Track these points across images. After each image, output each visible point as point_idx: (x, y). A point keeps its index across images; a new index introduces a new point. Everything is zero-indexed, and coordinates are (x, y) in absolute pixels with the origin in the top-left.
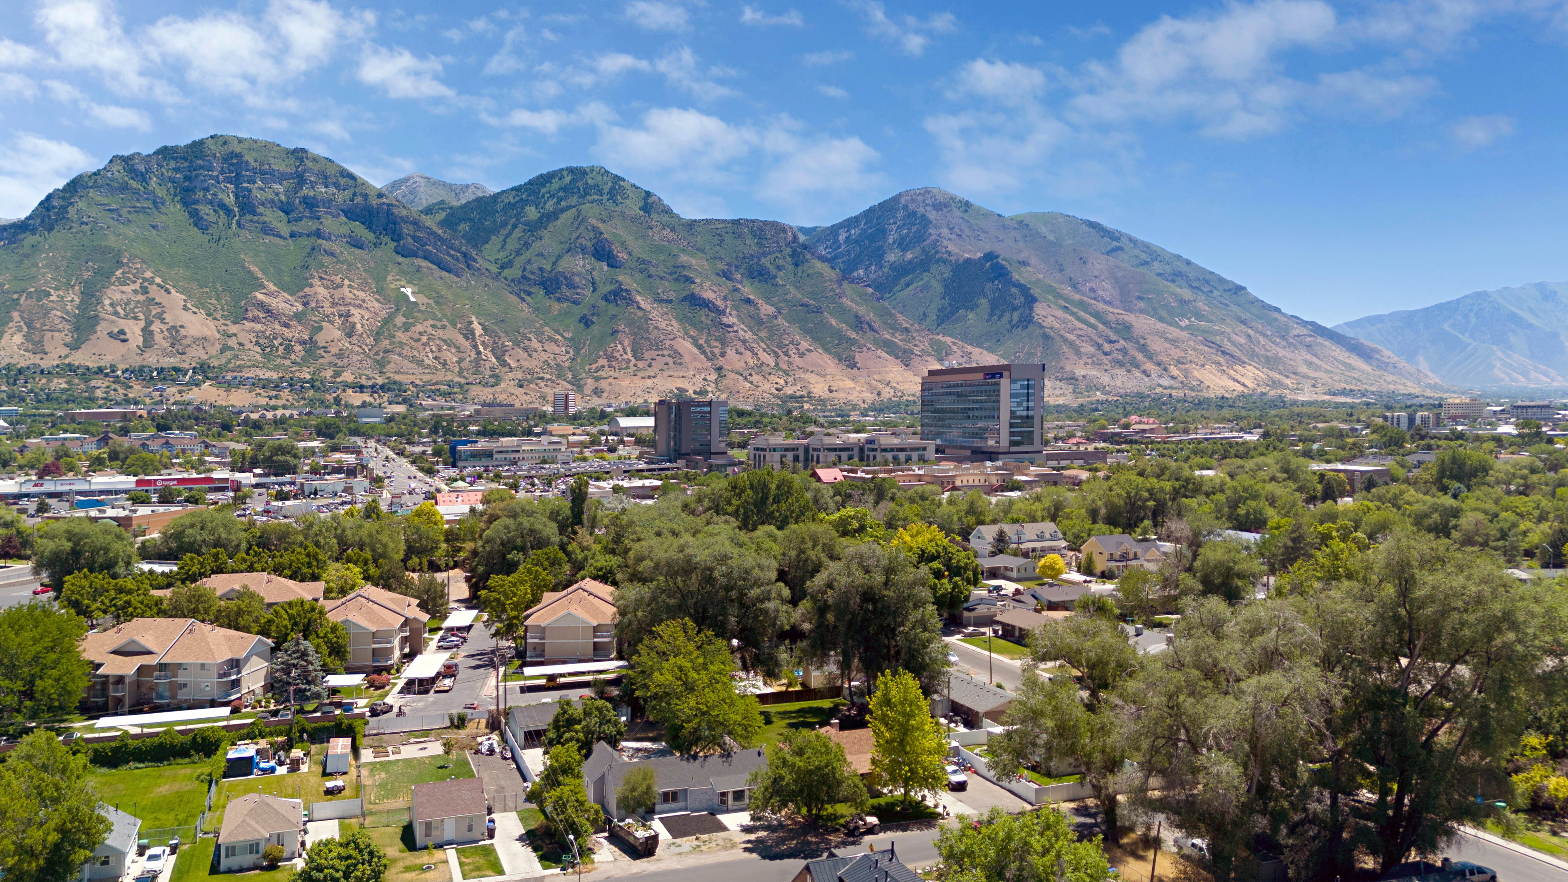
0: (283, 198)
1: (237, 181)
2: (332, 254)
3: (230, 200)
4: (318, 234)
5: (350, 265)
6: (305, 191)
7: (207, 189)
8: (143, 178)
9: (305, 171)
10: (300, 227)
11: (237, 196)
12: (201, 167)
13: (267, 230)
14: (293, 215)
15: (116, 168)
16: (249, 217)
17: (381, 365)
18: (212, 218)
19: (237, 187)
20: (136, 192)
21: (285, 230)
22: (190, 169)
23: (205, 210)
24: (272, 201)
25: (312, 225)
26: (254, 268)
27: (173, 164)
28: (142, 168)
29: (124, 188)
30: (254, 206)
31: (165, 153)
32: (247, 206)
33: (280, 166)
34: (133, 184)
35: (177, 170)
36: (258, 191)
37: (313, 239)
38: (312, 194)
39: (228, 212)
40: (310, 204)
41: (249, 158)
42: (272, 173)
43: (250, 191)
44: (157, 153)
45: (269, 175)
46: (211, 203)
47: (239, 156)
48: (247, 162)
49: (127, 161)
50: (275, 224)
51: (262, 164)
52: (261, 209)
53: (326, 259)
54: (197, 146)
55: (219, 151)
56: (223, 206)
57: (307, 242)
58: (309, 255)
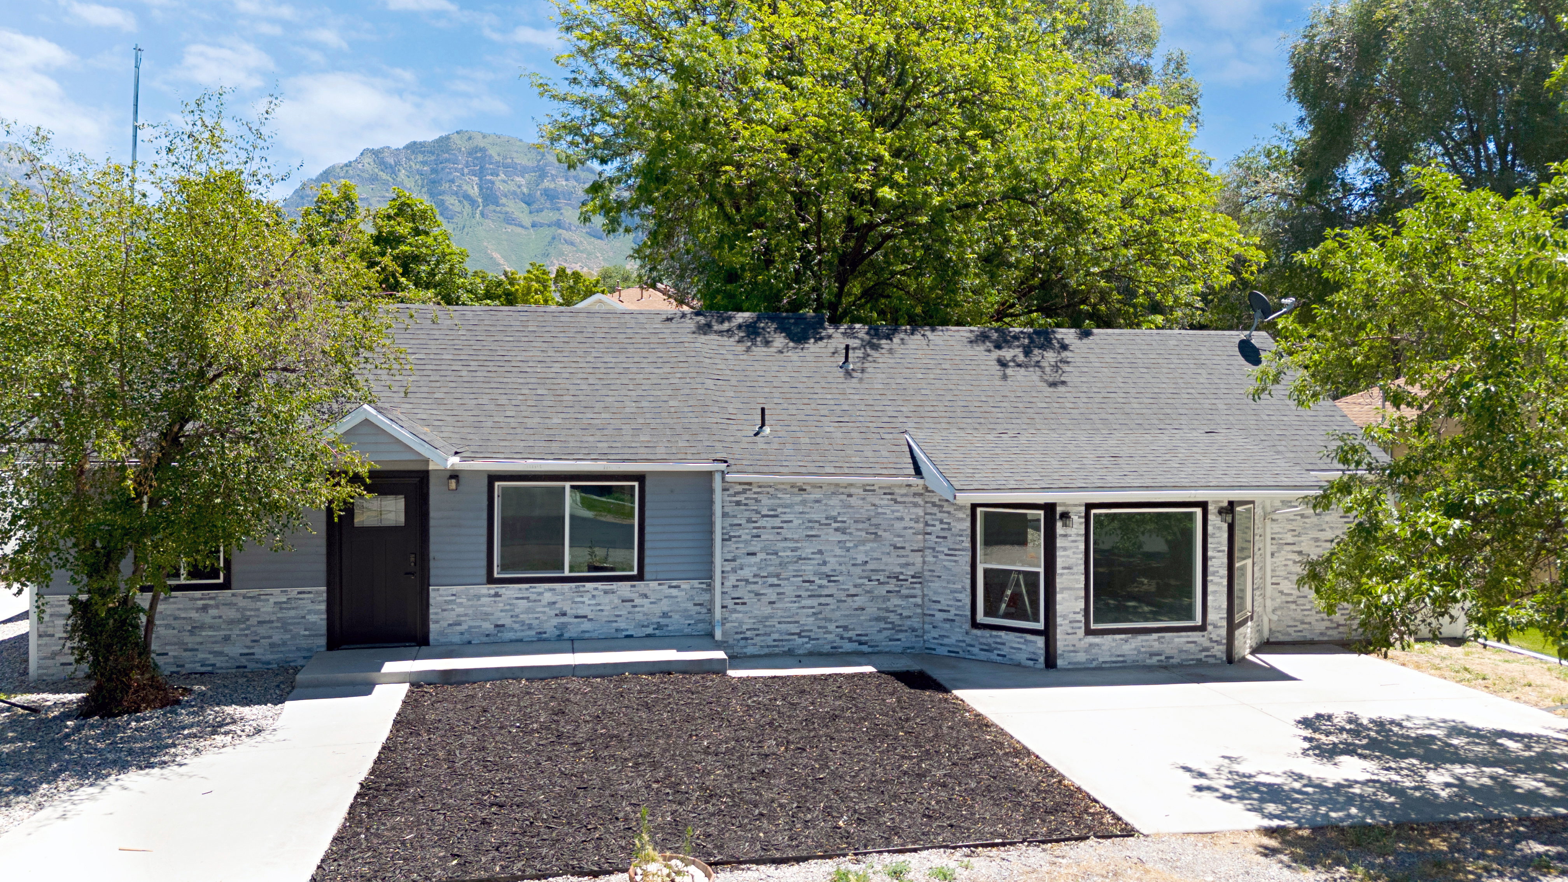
0: (525, 190)
1: (481, 174)
2: (572, 244)
3: (474, 191)
4: (559, 224)
5: (589, 254)
6: (547, 184)
7: (452, 181)
8: (392, 170)
9: (546, 165)
10: (537, 219)
11: (481, 188)
12: (447, 161)
13: (509, 220)
14: (535, 206)
15: (368, 159)
16: (492, 207)
18: (457, 208)
19: (481, 179)
20: (385, 183)
21: (527, 220)
22: (438, 162)
23: (451, 201)
24: (514, 193)
25: (553, 216)
26: (496, 255)
27: (420, 158)
28: (391, 161)
29: (374, 179)
30: (497, 197)
31: (414, 148)
32: (490, 197)
33: (522, 160)
34: (384, 176)
35: (424, 163)
36: (501, 184)
37: (553, 228)
38: (552, 186)
39: (473, 202)
40: (551, 196)
41: (492, 152)
42: (514, 166)
43: (493, 183)
44: (407, 147)
45: (511, 169)
46: (456, 194)
47: (483, 150)
48: (491, 156)
49: (376, 154)
50: (517, 214)
51: (505, 158)
52: (504, 200)
53: (566, 248)
54: (444, 141)
55: (464, 146)
56: (467, 197)
57: (548, 232)
58: (550, 243)
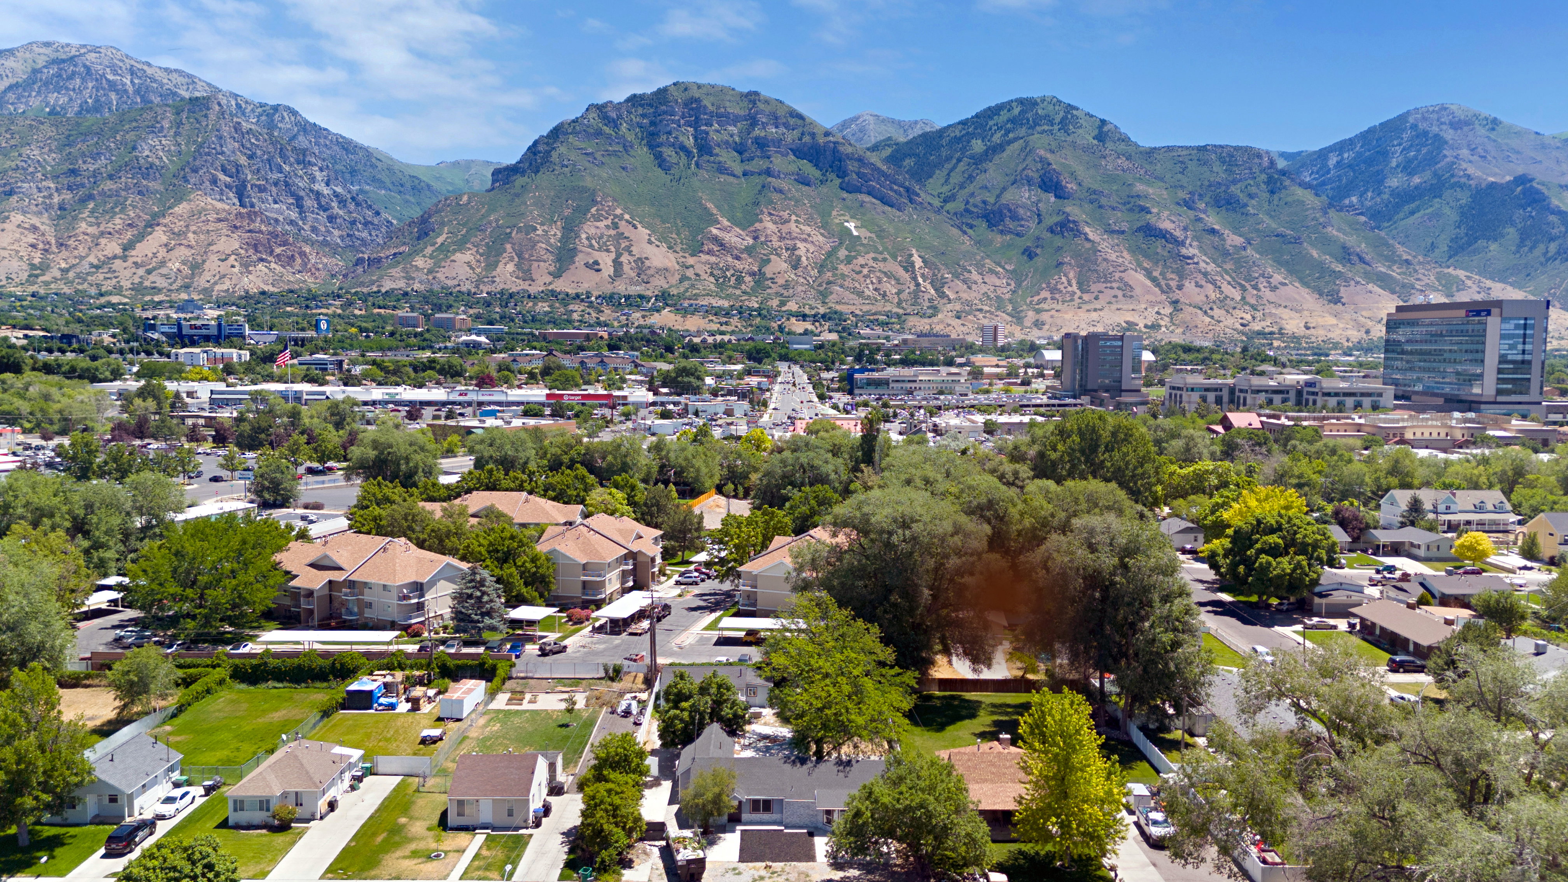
0: (737, 139)
1: (696, 125)
2: (781, 191)
3: (690, 142)
4: (768, 173)
5: (797, 201)
6: (757, 132)
7: (669, 133)
8: (614, 124)
9: (757, 113)
10: (750, 167)
11: (696, 138)
12: (665, 113)
13: (722, 169)
14: (746, 155)
15: (593, 115)
16: (706, 158)
17: (823, 296)
18: (674, 160)
19: (696, 130)
20: (609, 137)
21: (738, 169)
22: (656, 114)
23: (668, 153)
24: (727, 143)
25: (763, 164)
26: (710, 205)
27: (640, 111)
28: (614, 115)
29: (599, 133)
30: (711, 148)
31: (634, 100)
32: (704, 147)
33: (735, 109)
34: (607, 130)
35: (643, 116)
36: (715, 133)
37: (763, 177)
38: (763, 134)
39: (688, 153)
40: (761, 144)
41: (707, 102)
42: (726, 115)
43: (707, 133)
44: (628, 100)
45: (724, 118)
46: (673, 145)
47: (698, 101)
48: (705, 107)
49: (600, 108)
50: (729, 164)
51: (718, 107)
52: (717, 150)
53: (775, 196)
54: (662, 93)
55: (680, 97)
56: (683, 148)
57: (757, 180)
58: (760, 192)
